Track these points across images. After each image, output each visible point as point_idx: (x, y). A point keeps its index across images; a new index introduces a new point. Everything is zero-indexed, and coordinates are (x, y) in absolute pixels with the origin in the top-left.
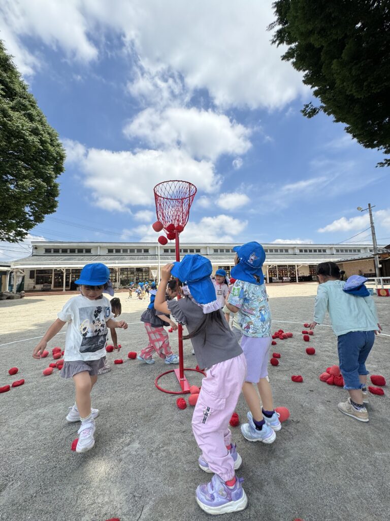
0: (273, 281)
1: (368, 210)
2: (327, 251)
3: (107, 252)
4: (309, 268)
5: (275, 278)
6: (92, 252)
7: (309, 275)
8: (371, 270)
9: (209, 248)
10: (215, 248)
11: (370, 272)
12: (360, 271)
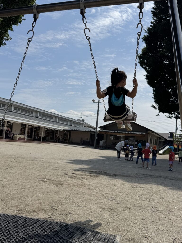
1: (98, 103)
2: (53, 119)
8: (87, 139)
11: (87, 140)
12: (82, 139)
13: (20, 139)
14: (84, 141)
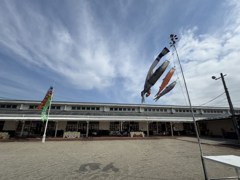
0: (154, 134)
2: (197, 111)
3: (28, 107)
4: (183, 125)
5: (155, 132)
6: (17, 108)
7: (183, 130)
8: (232, 129)
9: (106, 106)
10: (111, 107)
11: (231, 131)
12: (222, 130)
13: (136, 136)
14: (227, 132)
